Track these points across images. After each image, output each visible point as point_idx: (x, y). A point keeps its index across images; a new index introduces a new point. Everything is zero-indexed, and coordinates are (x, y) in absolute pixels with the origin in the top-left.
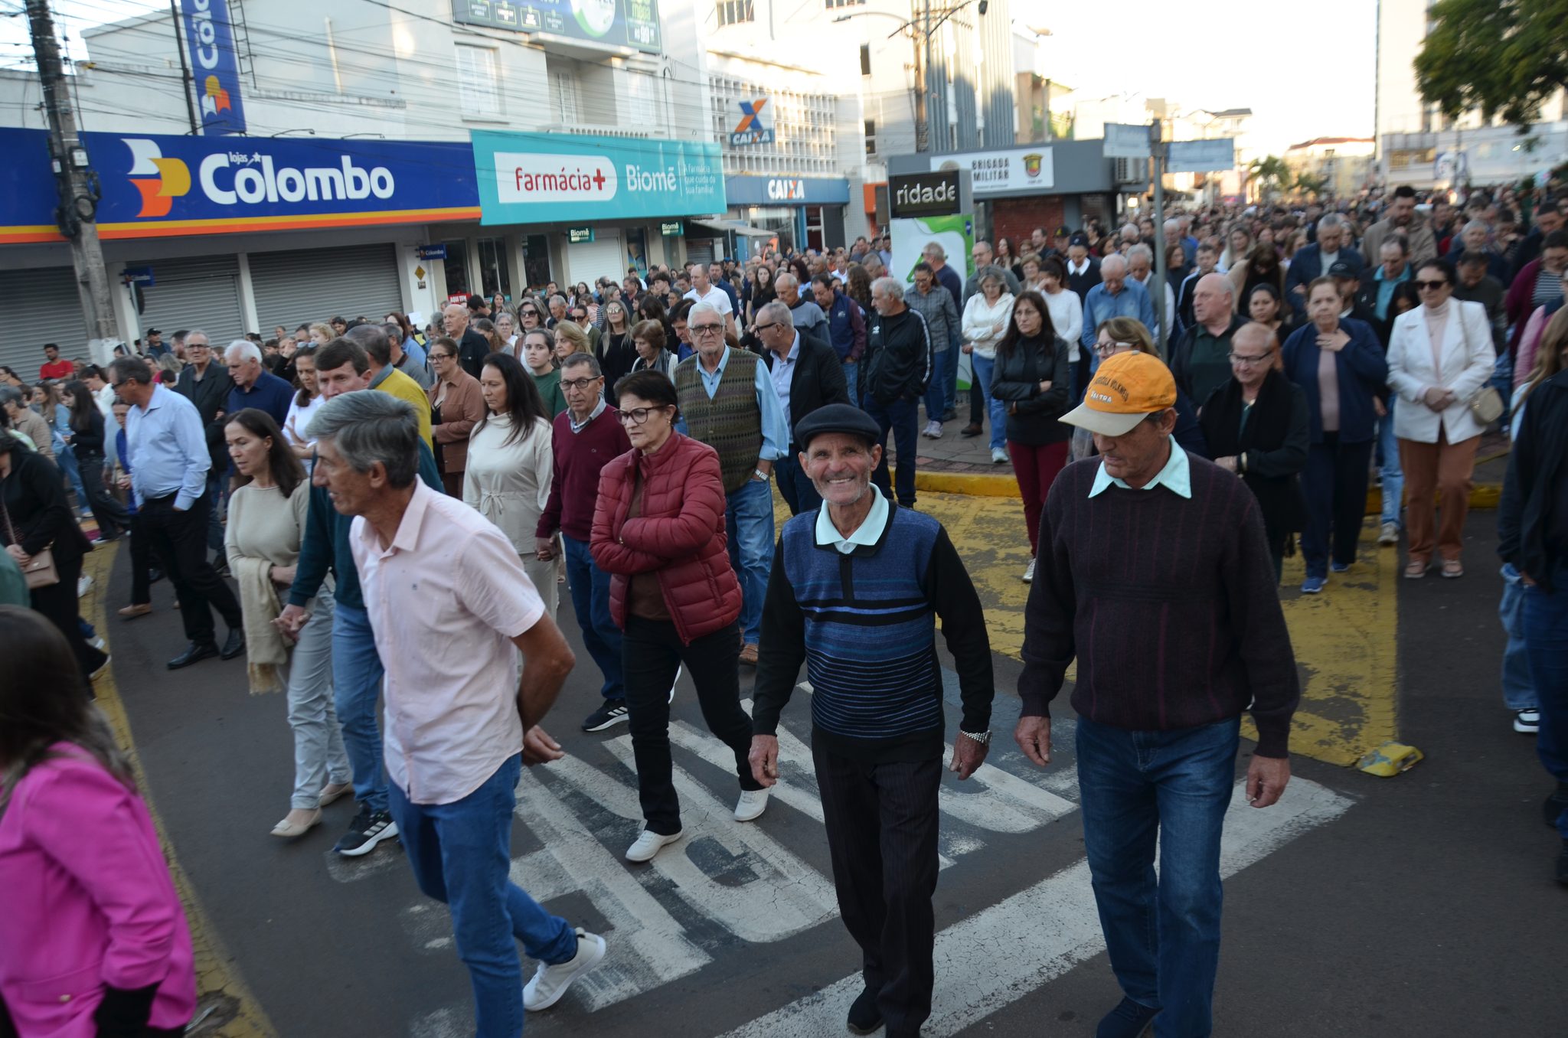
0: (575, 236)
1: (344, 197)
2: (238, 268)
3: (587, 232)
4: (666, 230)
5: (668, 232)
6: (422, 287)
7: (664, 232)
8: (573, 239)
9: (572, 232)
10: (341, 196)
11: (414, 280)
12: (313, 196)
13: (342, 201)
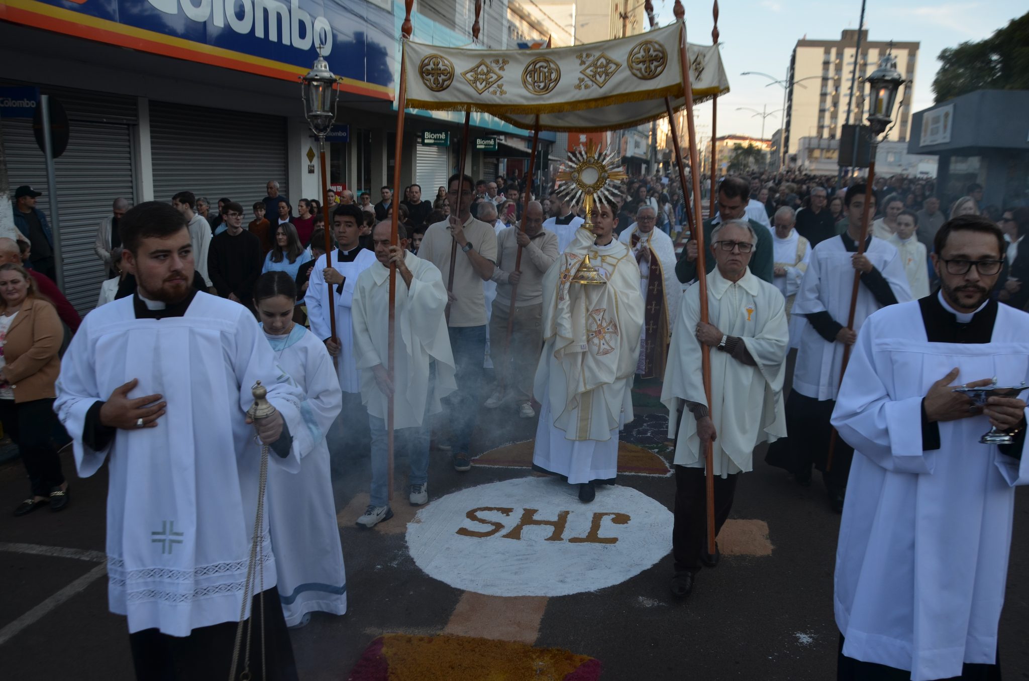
0: (429, 137)
1: (289, 44)
2: (136, 116)
3: (443, 136)
4: (481, 144)
5: (483, 147)
6: (311, 171)
7: (478, 147)
8: (426, 141)
9: (427, 134)
10: (286, 41)
11: (305, 162)
12: (260, 33)
13: (286, 46)
